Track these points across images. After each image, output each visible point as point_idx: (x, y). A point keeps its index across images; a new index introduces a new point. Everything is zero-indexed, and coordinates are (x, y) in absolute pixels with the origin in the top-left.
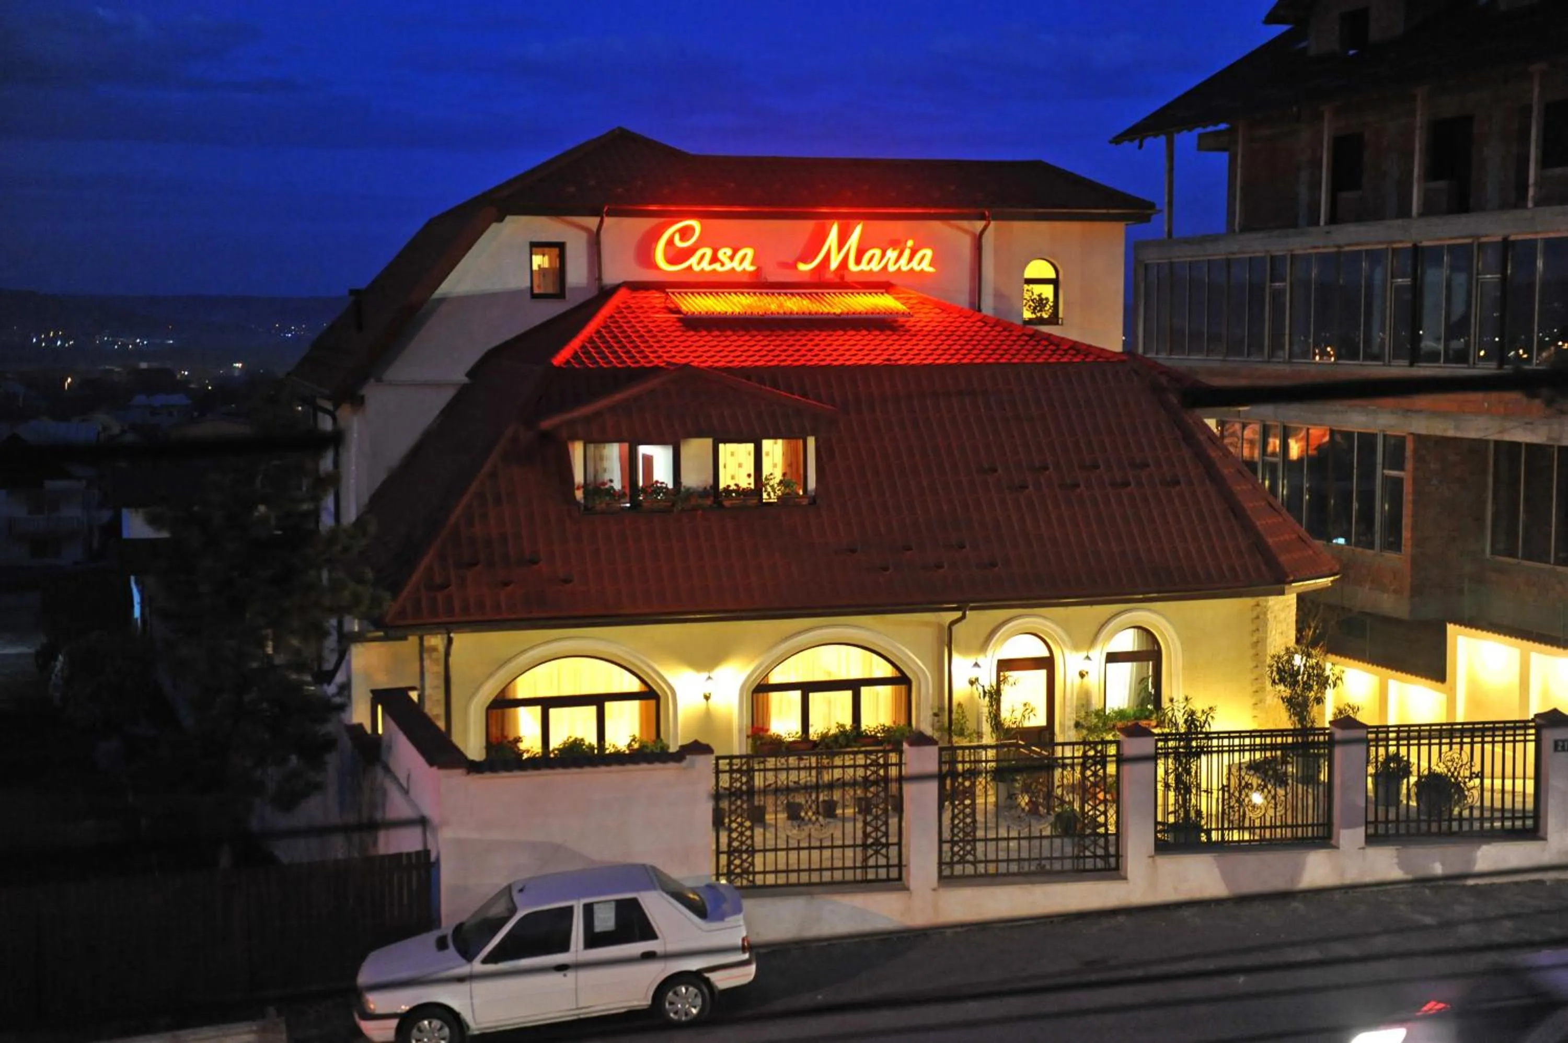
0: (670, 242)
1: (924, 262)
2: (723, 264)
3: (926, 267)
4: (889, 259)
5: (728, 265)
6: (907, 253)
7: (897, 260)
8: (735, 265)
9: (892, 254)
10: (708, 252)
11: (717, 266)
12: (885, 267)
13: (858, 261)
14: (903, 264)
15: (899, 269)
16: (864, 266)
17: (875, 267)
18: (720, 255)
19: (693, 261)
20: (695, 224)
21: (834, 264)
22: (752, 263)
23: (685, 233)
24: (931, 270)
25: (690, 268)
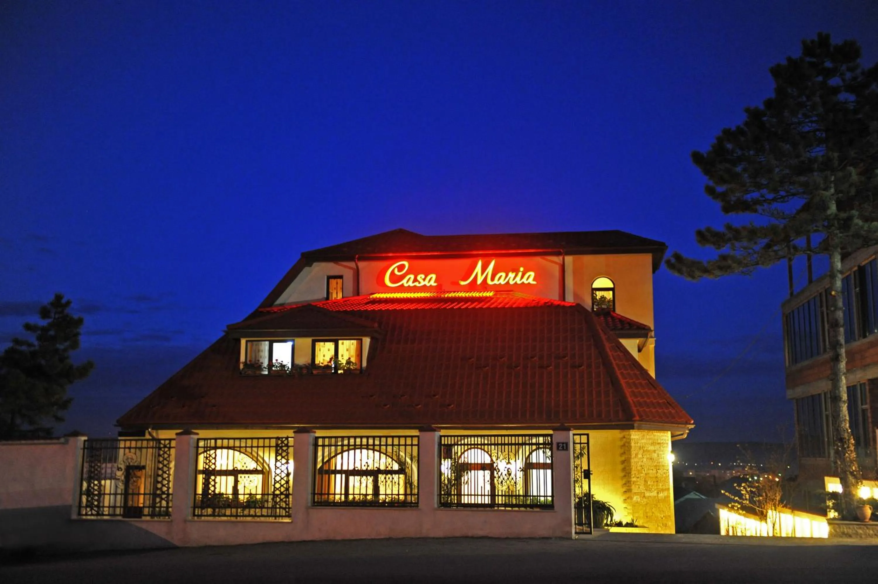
0: (393, 273)
1: (530, 278)
2: (419, 283)
3: (531, 281)
4: (510, 278)
5: (422, 283)
6: (520, 274)
7: (514, 279)
8: (426, 283)
9: (511, 275)
10: (412, 277)
11: (417, 284)
12: (508, 283)
13: (493, 279)
14: (518, 280)
15: (516, 283)
16: (496, 282)
17: (502, 282)
18: (419, 278)
19: (404, 282)
20: (406, 264)
21: (480, 281)
22: (435, 282)
23: (401, 267)
24: (535, 283)
25: (402, 285)
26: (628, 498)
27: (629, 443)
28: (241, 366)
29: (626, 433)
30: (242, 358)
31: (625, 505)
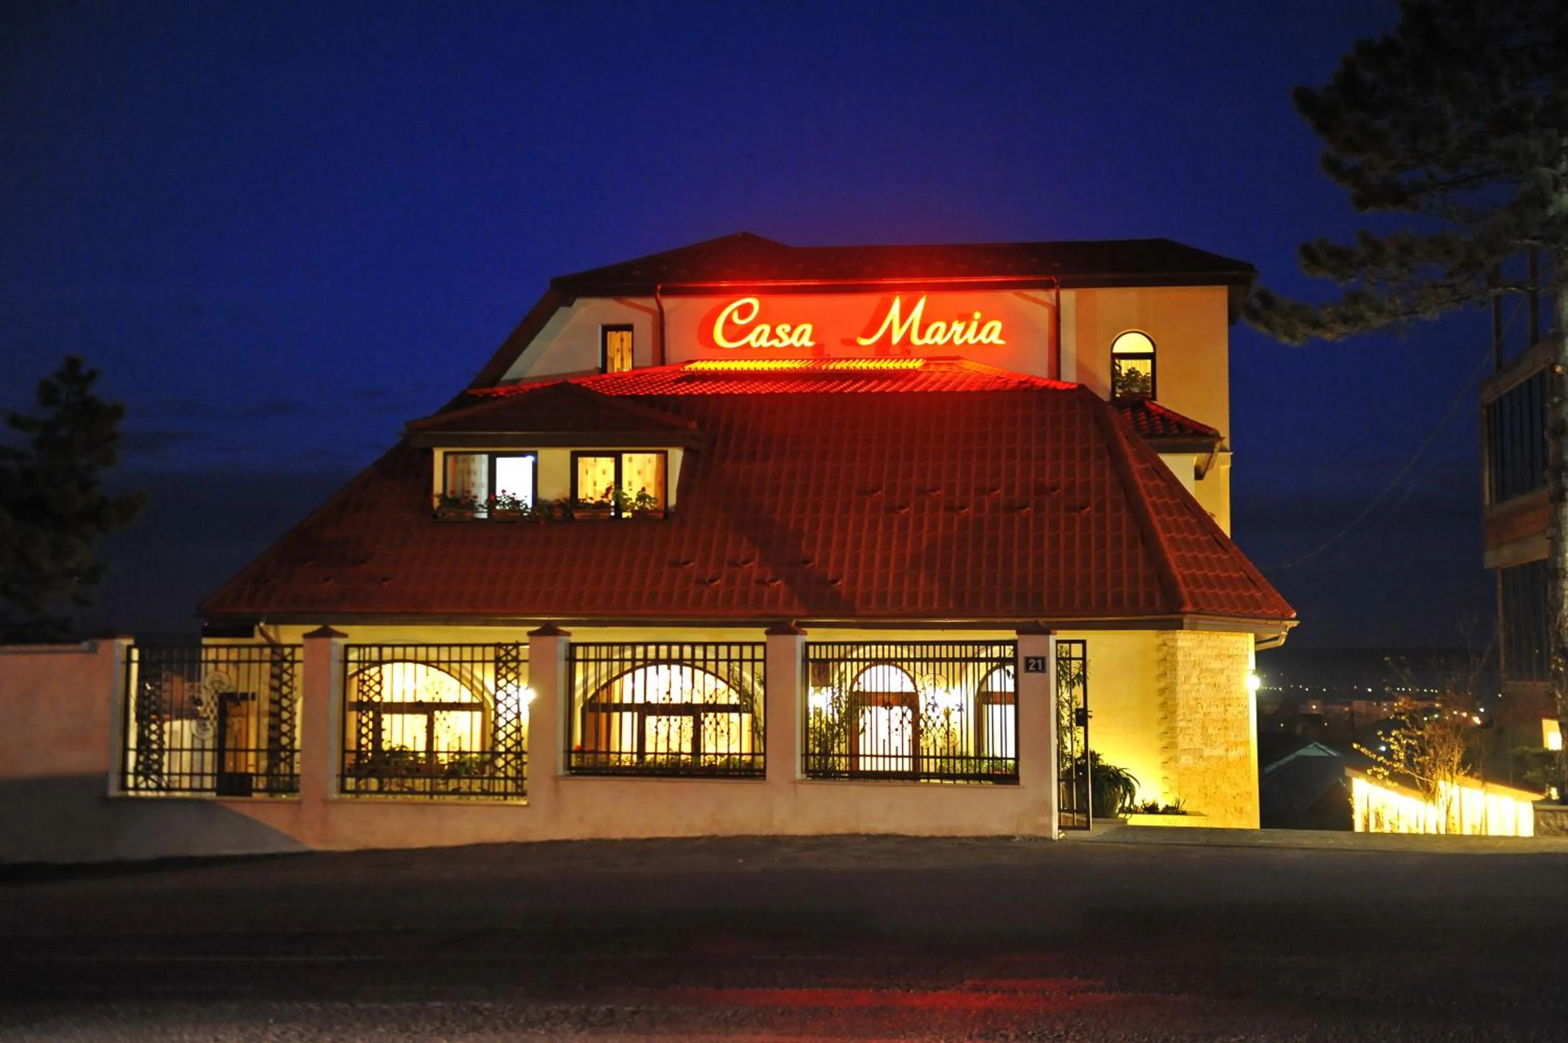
0: (729, 321)
1: (993, 334)
2: (781, 341)
3: (995, 338)
4: (955, 332)
5: (787, 342)
6: (974, 325)
7: (963, 334)
8: (794, 341)
9: (958, 327)
10: (767, 328)
11: (775, 342)
12: (951, 341)
13: (921, 335)
14: (970, 336)
15: (966, 343)
16: (928, 340)
17: (940, 340)
18: (779, 331)
19: (751, 338)
20: (755, 302)
21: (896, 338)
22: (811, 339)
23: (745, 311)
24: (1001, 342)
25: (748, 345)
26: (1171, 759)
27: (1174, 655)
28: (436, 503)
29: (1168, 635)
30: (438, 487)
31: (1165, 773)
